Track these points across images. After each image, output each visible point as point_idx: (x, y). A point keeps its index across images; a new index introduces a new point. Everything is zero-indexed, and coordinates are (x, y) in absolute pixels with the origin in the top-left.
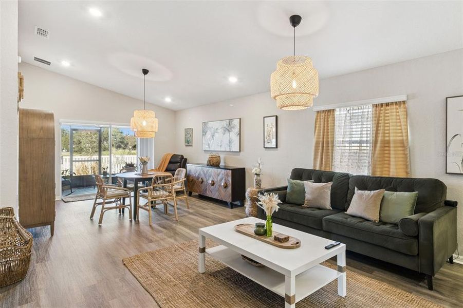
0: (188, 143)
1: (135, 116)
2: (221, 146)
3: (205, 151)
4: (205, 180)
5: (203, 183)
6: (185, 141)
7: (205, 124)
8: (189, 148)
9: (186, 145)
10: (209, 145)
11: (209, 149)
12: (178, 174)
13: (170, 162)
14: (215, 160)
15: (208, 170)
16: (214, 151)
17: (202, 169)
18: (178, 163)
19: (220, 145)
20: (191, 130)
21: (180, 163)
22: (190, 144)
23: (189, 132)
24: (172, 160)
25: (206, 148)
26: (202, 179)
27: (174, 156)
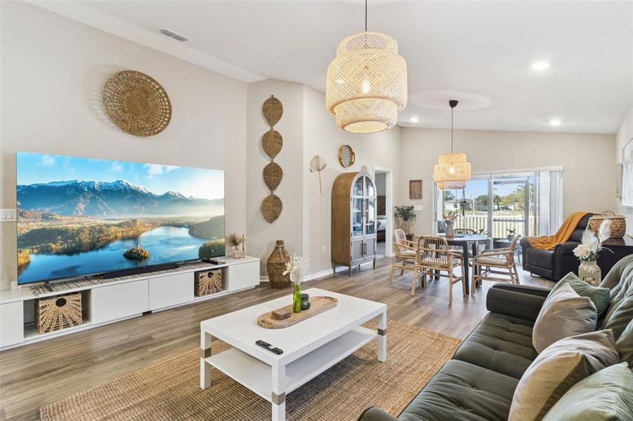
0: (618, 193)
6: (616, 189)
9: (617, 197)
13: (578, 227)
23: (618, 171)
24: (582, 224)
27: (587, 217)
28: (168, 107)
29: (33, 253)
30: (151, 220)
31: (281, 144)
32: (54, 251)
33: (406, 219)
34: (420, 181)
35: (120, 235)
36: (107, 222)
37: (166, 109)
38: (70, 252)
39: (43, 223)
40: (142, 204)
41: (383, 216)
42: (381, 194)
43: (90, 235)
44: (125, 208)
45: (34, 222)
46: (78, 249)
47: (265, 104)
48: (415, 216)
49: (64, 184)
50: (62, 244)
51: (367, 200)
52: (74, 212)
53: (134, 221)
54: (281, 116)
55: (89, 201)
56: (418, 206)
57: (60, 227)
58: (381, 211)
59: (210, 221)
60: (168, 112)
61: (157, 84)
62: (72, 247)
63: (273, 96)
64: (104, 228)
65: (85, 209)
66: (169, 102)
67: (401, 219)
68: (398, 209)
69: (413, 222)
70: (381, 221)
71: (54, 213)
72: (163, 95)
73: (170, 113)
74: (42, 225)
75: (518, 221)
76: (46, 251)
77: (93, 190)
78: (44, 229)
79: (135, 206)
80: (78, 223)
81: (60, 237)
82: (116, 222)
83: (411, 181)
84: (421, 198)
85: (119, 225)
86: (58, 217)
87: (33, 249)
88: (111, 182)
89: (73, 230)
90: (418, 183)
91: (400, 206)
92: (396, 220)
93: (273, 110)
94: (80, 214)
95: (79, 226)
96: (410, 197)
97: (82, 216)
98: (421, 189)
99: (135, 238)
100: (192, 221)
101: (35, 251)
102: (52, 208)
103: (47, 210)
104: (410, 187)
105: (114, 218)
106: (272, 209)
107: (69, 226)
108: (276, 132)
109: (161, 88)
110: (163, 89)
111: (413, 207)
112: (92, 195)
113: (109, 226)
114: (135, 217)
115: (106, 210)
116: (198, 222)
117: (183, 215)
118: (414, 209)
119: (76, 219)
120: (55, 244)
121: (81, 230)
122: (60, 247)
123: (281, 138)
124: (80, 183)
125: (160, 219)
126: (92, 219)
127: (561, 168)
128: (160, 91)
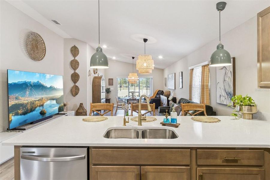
7: (168, 76)
13: (157, 94)
18: (160, 94)
20: (166, 78)
22: (166, 85)
27: (159, 91)
28: (44, 48)
29: (13, 115)
30: (46, 97)
31: (78, 65)
32: (20, 114)
33: (108, 93)
34: (112, 79)
35: (38, 104)
36: (35, 99)
37: (44, 49)
38: (24, 114)
39: (16, 101)
40: (45, 91)
43: (30, 105)
44: (40, 93)
45: (13, 101)
46: (27, 112)
47: (72, 48)
48: (111, 91)
49: (22, 83)
50: (22, 110)
52: (26, 96)
53: (42, 98)
54: (78, 54)
55: (30, 90)
56: (112, 88)
57: (21, 102)
59: (61, 97)
60: (44, 50)
61: (42, 38)
62: (25, 111)
63: (75, 45)
64: (34, 102)
65: (29, 93)
66: (45, 46)
69: (110, 94)
71: (19, 96)
72: (43, 43)
73: (45, 51)
74: (15, 102)
75: (137, 92)
76: (17, 114)
77: (31, 85)
78: (16, 104)
79: (43, 92)
80: (27, 100)
81: (21, 107)
82: (37, 99)
83: (109, 79)
84: (113, 85)
85: (38, 100)
86: (21, 98)
87: (13, 114)
88: (36, 82)
89: (25, 104)
90: (112, 80)
93: (75, 51)
94: (27, 96)
95: (27, 102)
96: (109, 85)
97: (28, 97)
98: (113, 82)
99: (42, 105)
100: (57, 97)
101: (14, 114)
102: (19, 94)
103: (17, 95)
104: (109, 81)
105: (37, 97)
106: (75, 91)
107: (24, 102)
108: (77, 60)
109: (43, 40)
110: (43, 41)
112: (31, 87)
113: (35, 101)
114: (43, 96)
115: (35, 94)
116: (58, 98)
117: (55, 95)
118: (110, 89)
119: (26, 99)
120: (20, 110)
121: (27, 103)
122: (21, 112)
123: (78, 63)
124: (27, 82)
125: (49, 97)
126: (31, 98)
127: (152, 77)
128: (42, 41)
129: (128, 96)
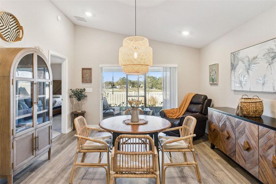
0: (213, 81)
1: (124, 46)
2: (263, 84)
3: (235, 91)
4: (233, 136)
5: (230, 140)
6: (210, 79)
7: (234, 55)
8: (214, 87)
9: (211, 84)
10: (241, 83)
11: (241, 89)
12: (186, 124)
13: (191, 103)
14: (251, 108)
15: (238, 124)
16: (250, 92)
17: (228, 119)
18: (200, 104)
19: (261, 82)
20: (217, 65)
21: (203, 104)
22: (215, 83)
23: (214, 68)
24: (195, 101)
25: (237, 87)
26: (228, 133)
27: (196, 96)
33: (79, 99)
34: (90, 69)
41: (58, 96)
42: (57, 79)
51: (44, 83)
56: (89, 89)
58: (57, 90)
67: (75, 100)
68: (73, 91)
69: (85, 101)
70: (57, 99)
83: (83, 69)
84: (91, 82)
90: (88, 71)
91: (74, 88)
92: (71, 100)
96: (83, 82)
98: (91, 75)
104: (83, 73)
111: (84, 89)
118: (86, 91)
127: (177, 66)
129: (125, 102)
